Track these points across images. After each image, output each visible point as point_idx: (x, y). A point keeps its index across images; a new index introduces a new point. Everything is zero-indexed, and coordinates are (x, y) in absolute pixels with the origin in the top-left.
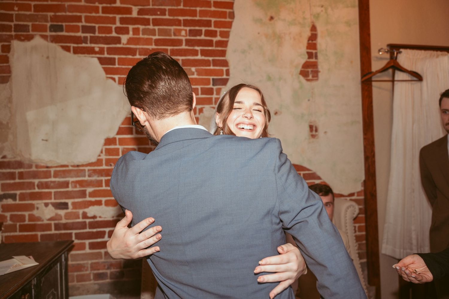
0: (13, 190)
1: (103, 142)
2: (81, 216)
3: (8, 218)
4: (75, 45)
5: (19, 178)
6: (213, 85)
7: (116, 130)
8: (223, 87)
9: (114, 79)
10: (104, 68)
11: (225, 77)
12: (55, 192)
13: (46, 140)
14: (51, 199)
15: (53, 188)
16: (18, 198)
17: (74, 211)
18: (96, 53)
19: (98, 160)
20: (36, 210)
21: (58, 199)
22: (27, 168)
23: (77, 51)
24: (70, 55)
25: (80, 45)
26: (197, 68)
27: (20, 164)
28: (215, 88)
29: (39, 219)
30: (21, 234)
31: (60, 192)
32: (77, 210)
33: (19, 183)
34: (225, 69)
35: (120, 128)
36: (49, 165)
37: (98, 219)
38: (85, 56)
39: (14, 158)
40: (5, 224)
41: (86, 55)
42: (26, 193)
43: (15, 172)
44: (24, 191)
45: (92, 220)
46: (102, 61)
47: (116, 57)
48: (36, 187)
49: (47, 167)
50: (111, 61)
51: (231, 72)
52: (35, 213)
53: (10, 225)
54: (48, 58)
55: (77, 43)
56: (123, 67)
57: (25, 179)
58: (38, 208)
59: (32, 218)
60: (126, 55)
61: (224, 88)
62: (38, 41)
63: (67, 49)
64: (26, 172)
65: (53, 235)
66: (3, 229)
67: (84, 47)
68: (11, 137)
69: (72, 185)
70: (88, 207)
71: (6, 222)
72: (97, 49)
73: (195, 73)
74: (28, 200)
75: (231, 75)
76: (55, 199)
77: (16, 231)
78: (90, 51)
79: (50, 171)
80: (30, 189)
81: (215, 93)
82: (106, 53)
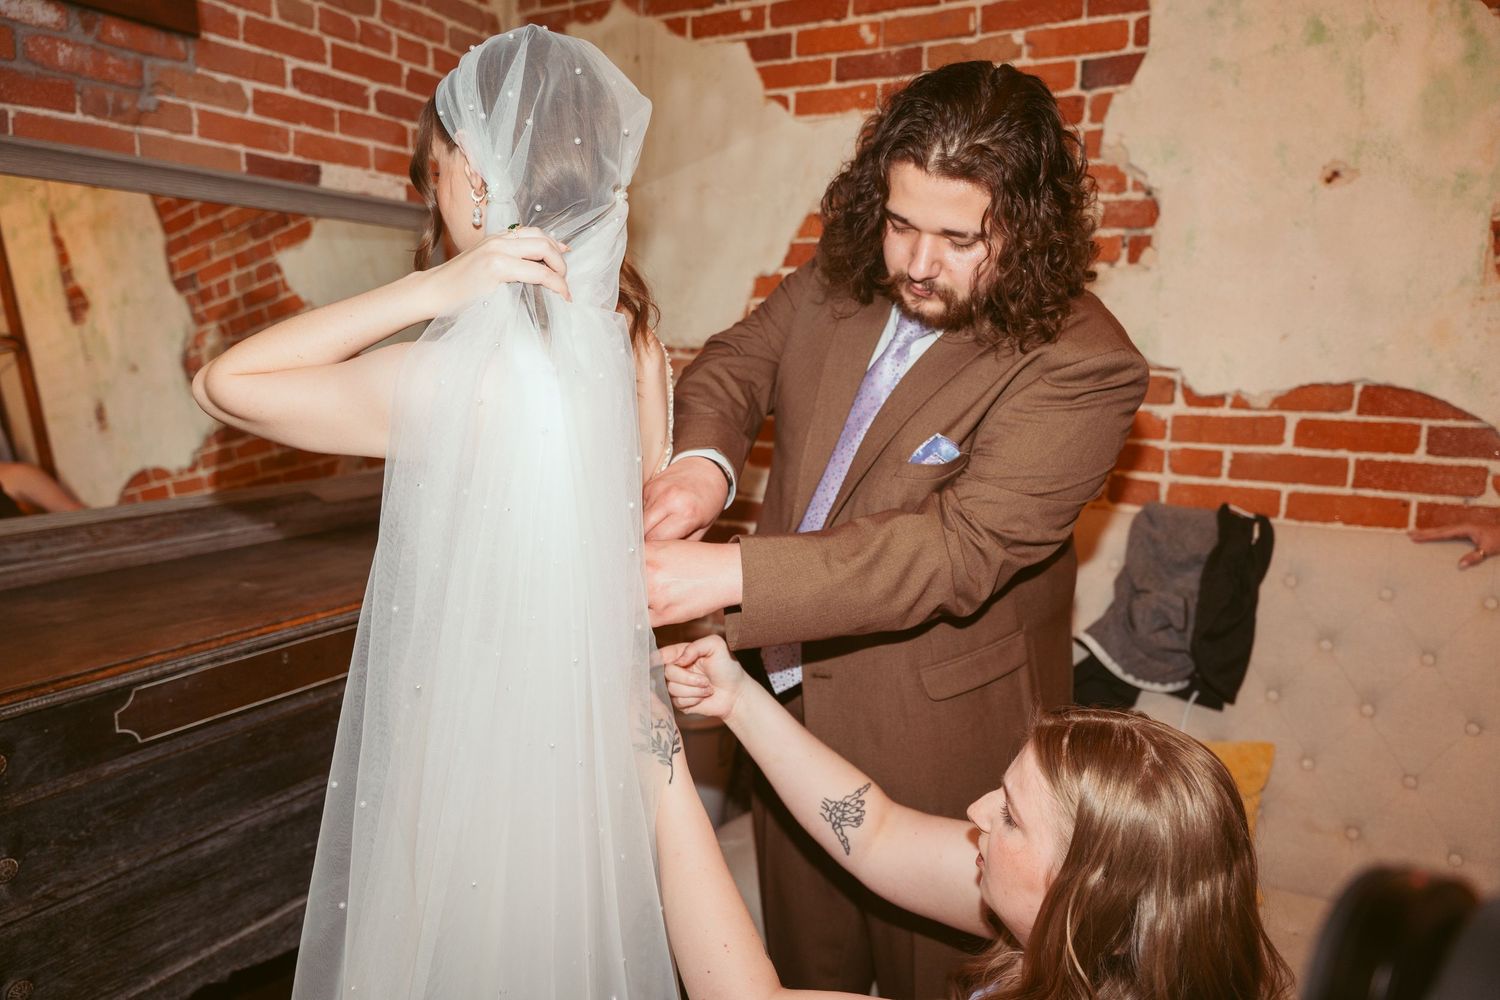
1: (749, 285)
4: (697, 13)
6: (1083, 86)
7: (783, 251)
8: (1121, 88)
9: (783, 101)
10: (761, 71)
11: (1130, 48)
18: (743, 26)
23: (703, 29)
24: (685, 44)
25: (709, 11)
26: (1032, 29)
28: (1088, 95)
34: (1132, 18)
35: (793, 248)
38: (718, 42)
41: (721, 38)
46: (758, 50)
47: (793, 30)
50: (779, 46)
51: (1155, 27)
54: (637, 59)
55: (701, 6)
56: (811, 59)
60: (819, 19)
61: (1118, 92)
62: (619, 16)
63: (677, 27)
67: (716, 16)
72: (746, 16)
73: (1025, 50)
75: (1153, 40)
78: (728, 24)
81: (1087, 114)
82: (768, 22)
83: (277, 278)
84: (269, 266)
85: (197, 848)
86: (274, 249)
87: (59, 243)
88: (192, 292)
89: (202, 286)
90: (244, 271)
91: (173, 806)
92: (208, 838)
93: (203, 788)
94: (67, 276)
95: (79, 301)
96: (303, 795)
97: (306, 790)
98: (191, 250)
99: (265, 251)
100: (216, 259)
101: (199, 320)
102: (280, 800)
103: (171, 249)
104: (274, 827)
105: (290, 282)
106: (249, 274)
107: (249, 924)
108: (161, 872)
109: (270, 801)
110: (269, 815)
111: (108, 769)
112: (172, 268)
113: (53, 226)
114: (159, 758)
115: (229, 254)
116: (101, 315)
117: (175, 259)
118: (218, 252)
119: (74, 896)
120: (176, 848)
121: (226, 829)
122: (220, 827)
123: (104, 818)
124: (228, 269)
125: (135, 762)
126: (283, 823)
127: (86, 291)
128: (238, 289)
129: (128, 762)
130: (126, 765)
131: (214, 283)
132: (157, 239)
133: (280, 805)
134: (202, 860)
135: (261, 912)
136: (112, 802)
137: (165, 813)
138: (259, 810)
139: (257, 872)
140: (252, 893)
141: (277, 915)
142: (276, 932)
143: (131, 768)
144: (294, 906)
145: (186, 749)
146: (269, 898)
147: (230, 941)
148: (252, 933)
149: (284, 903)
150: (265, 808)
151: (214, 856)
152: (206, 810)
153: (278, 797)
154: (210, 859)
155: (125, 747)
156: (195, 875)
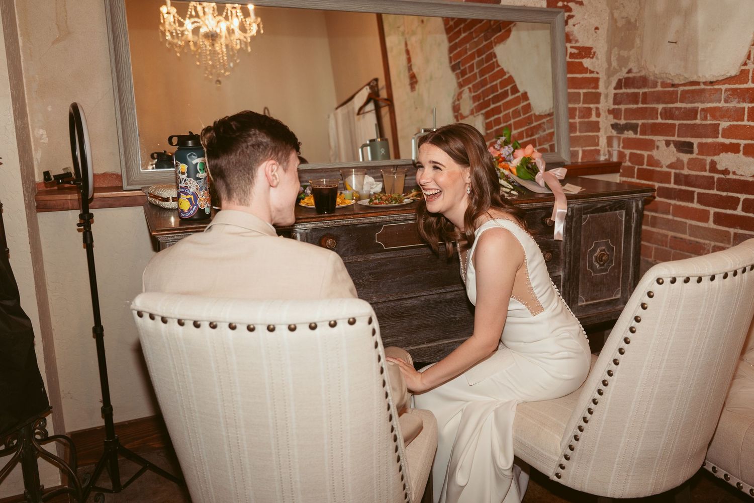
0: (635, 119)
2: (708, 167)
3: (627, 158)
5: (643, 103)
12: (679, 125)
13: (676, 43)
14: (674, 135)
15: (678, 119)
16: (639, 130)
17: (700, 157)
19: (742, 71)
20: (656, 149)
21: (682, 137)
22: (652, 88)
27: (643, 81)
29: (657, 163)
30: (638, 181)
31: (685, 124)
32: (704, 157)
33: (641, 108)
36: (676, 82)
37: (731, 176)
39: (640, 71)
40: (623, 164)
42: (648, 124)
43: (639, 93)
44: (645, 121)
45: (722, 176)
48: (659, 117)
49: (673, 85)
52: (655, 153)
53: (629, 167)
57: (648, 104)
58: (658, 147)
59: (652, 161)
64: (649, 92)
65: (672, 189)
66: (621, 171)
68: (638, 41)
69: (701, 114)
70: (719, 154)
71: (625, 162)
74: (649, 135)
76: (678, 136)
77: (634, 177)
79: (677, 91)
80: (652, 119)
83: (494, 60)
84: (491, 53)
85: (404, 302)
86: (493, 44)
87: (408, 52)
88: (458, 71)
89: (462, 68)
90: (480, 58)
91: (396, 280)
92: (408, 298)
93: (408, 276)
94: (410, 68)
95: (415, 80)
96: (451, 291)
97: (453, 289)
98: (459, 49)
99: (490, 46)
100: (469, 53)
101: (461, 86)
102: (440, 291)
103: (451, 50)
104: (438, 302)
105: (500, 63)
106: (483, 59)
107: (424, 343)
108: (389, 307)
109: (436, 290)
110: (436, 296)
111: (372, 257)
112: (451, 60)
113: (406, 44)
114: (391, 257)
115: (475, 50)
116: (421, 87)
117: (452, 55)
118: (471, 49)
120: (396, 299)
121: (417, 297)
122: (414, 296)
123: (371, 278)
124: (474, 58)
125: (382, 257)
126: (441, 302)
127: (417, 75)
128: (477, 69)
130: (379, 257)
131: (467, 65)
132: (446, 45)
133: (441, 293)
134: (406, 307)
135: (429, 340)
136: (372, 271)
137: (392, 282)
138: (431, 293)
139: (429, 321)
140: (426, 330)
141: (436, 344)
142: (435, 351)
143: (381, 259)
144: (443, 343)
145: (402, 256)
146: (433, 335)
147: (415, 348)
148: (424, 347)
149: (439, 339)
150: (434, 293)
151: (411, 307)
152: (408, 286)
153: (440, 289)
154: (409, 308)
155: (379, 249)
156: (403, 313)
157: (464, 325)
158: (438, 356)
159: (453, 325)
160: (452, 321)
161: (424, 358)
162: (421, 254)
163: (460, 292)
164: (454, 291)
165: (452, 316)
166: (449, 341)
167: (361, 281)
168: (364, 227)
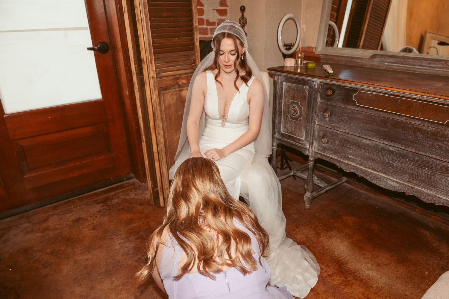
85: (363, 139)
91: (360, 125)
92: (365, 138)
97: (395, 145)
102: (386, 143)
107: (370, 169)
108: (354, 138)
109: (383, 141)
110: (382, 145)
111: (350, 107)
114: (360, 111)
119: (338, 130)
120: (358, 136)
122: (369, 138)
123: (347, 118)
125: (355, 109)
126: (385, 150)
129: (354, 108)
130: (353, 108)
133: (386, 144)
134: (363, 143)
135: (373, 168)
136: (349, 115)
137: (358, 125)
138: (380, 142)
139: (375, 157)
140: (373, 162)
141: (377, 173)
142: (374, 177)
143: (354, 110)
144: (381, 175)
145: (366, 113)
146: (376, 167)
147: (364, 168)
148: (369, 171)
149: (380, 171)
150: (382, 142)
151: (366, 144)
152: (367, 131)
153: (386, 142)
154: (365, 144)
155: (354, 104)
156: (361, 146)
157: (398, 172)
158: (375, 180)
159: (390, 168)
160: (391, 165)
161: (367, 177)
162: (378, 115)
163: (399, 149)
164: (396, 147)
165: (391, 162)
166: (386, 176)
167: (342, 118)
168: (348, 89)
